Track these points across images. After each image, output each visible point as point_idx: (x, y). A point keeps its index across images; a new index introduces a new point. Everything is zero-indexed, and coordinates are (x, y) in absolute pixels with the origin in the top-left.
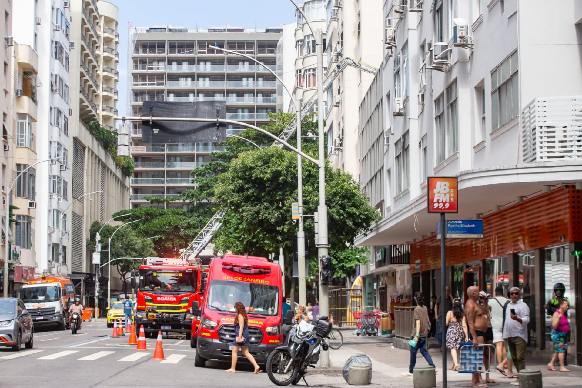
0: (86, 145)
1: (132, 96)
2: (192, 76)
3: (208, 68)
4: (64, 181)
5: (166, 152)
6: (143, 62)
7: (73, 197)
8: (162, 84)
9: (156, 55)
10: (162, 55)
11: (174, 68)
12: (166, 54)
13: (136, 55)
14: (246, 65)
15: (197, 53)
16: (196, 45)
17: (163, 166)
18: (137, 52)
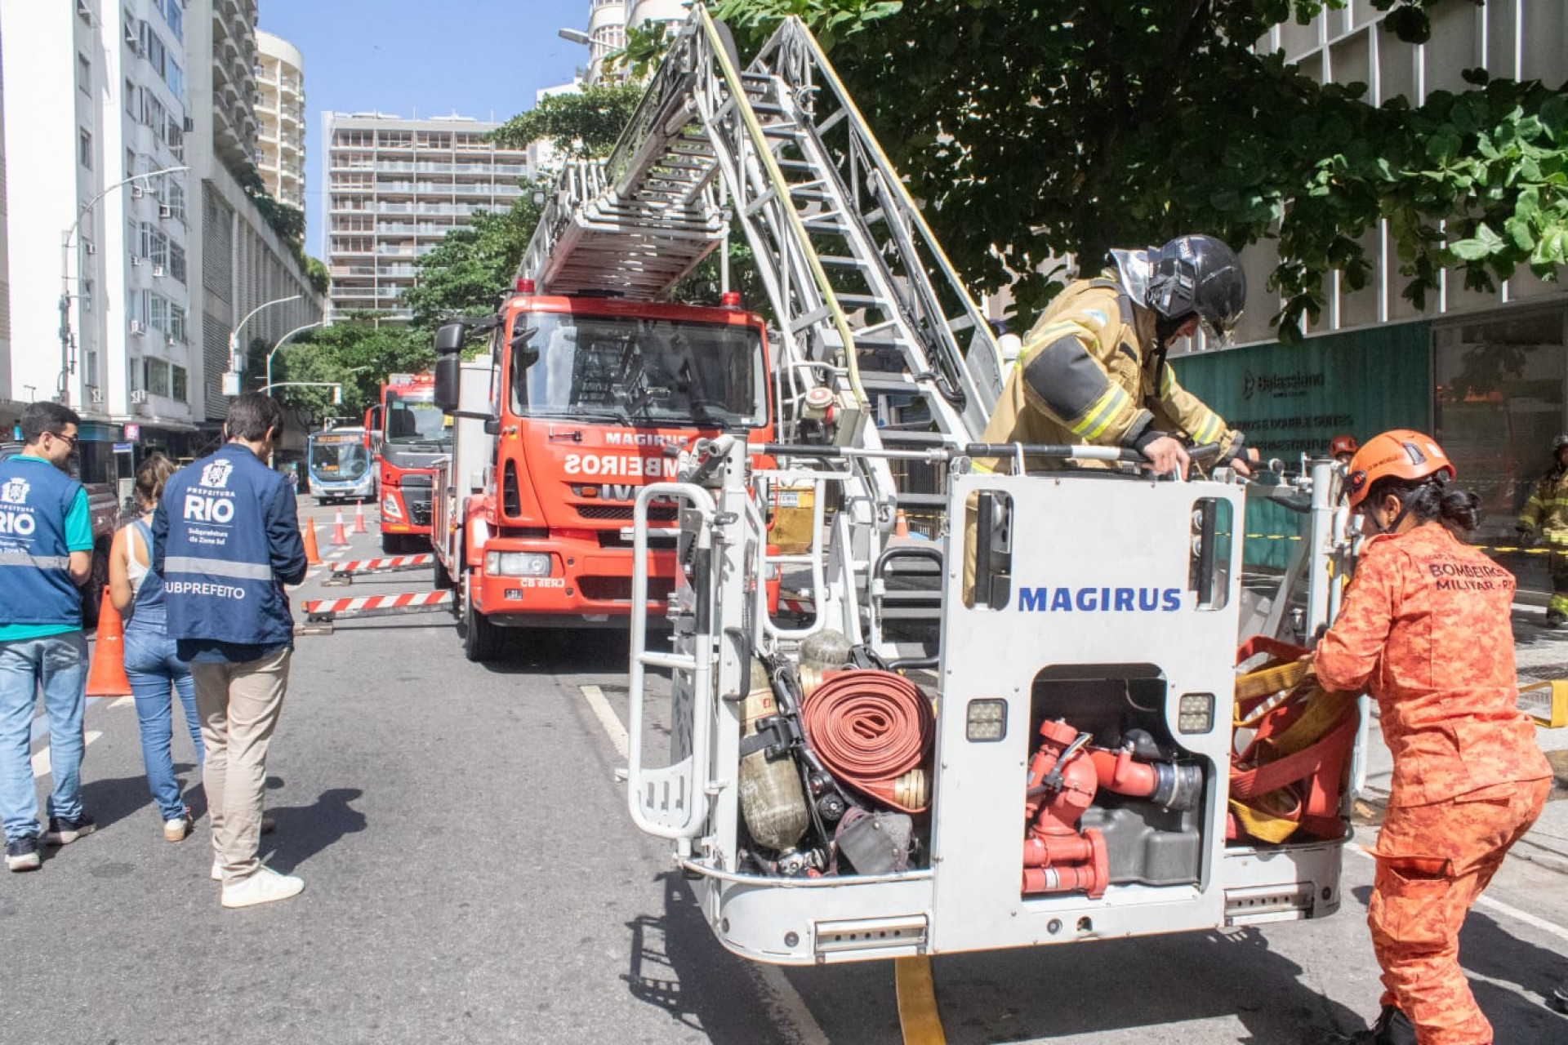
0: (236, 207)
1: (331, 203)
2: (408, 178)
3: (430, 168)
4: (174, 245)
5: (377, 276)
6: (344, 157)
7: (205, 287)
8: (370, 187)
9: (362, 148)
10: (369, 148)
11: (387, 167)
13: (334, 148)
14: (480, 165)
15: (416, 147)
16: (415, 136)
17: (373, 293)
18: (336, 144)
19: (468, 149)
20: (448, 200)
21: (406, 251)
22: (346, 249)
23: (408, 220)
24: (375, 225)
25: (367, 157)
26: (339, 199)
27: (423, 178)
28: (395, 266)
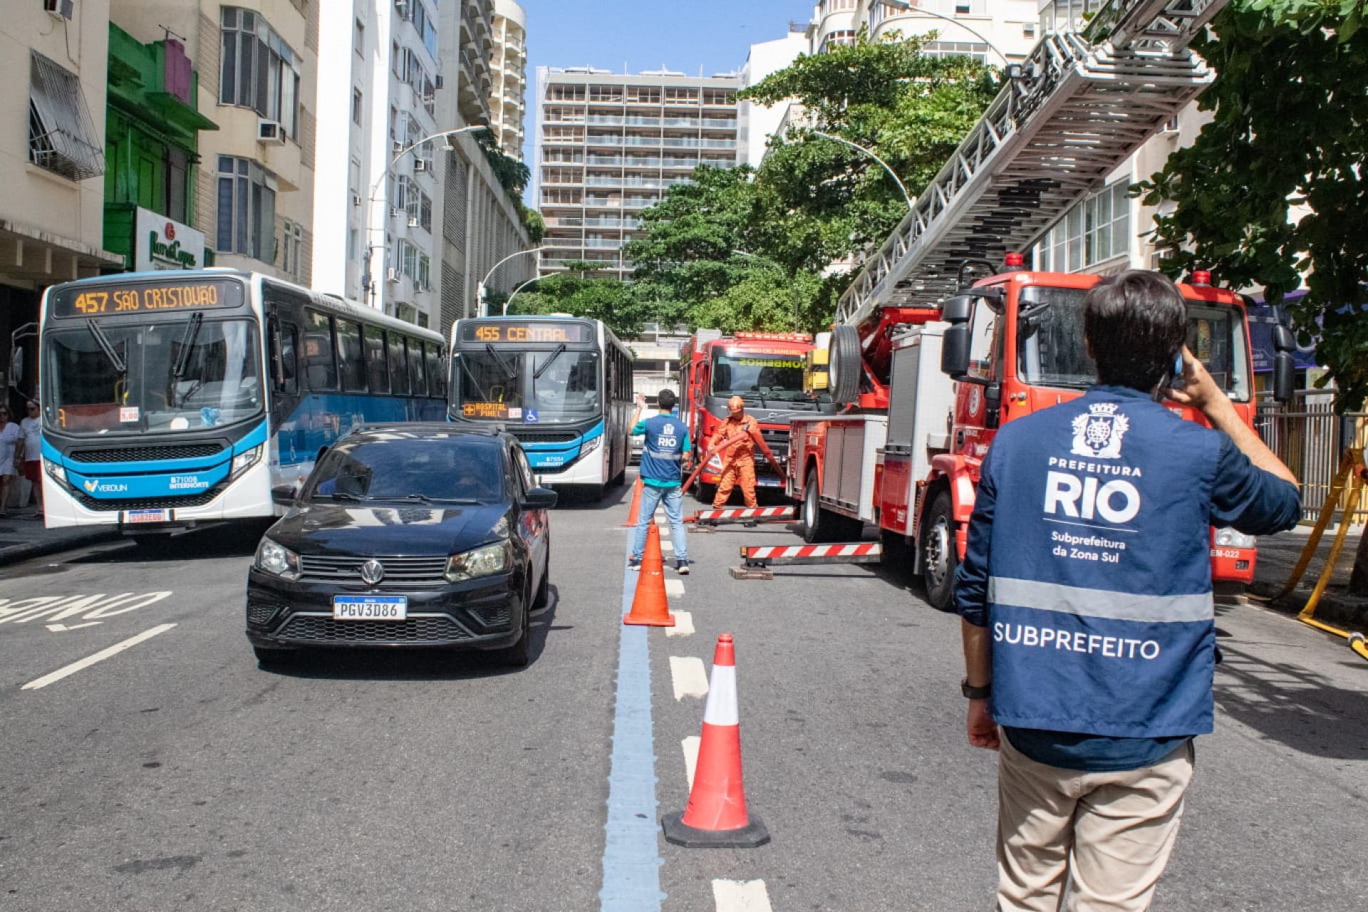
0: (472, 160)
1: (543, 155)
4: (424, 195)
5: (584, 227)
6: (556, 111)
7: (445, 236)
8: (581, 140)
9: (574, 102)
10: (581, 103)
11: (597, 122)
12: (587, 102)
13: (548, 102)
14: (688, 119)
15: (626, 102)
16: (625, 91)
17: (580, 244)
18: (550, 98)
19: (676, 103)
20: (656, 153)
21: (613, 203)
22: (556, 201)
23: (616, 174)
24: (584, 177)
25: (579, 111)
26: (550, 152)
27: (632, 132)
28: (602, 219)
